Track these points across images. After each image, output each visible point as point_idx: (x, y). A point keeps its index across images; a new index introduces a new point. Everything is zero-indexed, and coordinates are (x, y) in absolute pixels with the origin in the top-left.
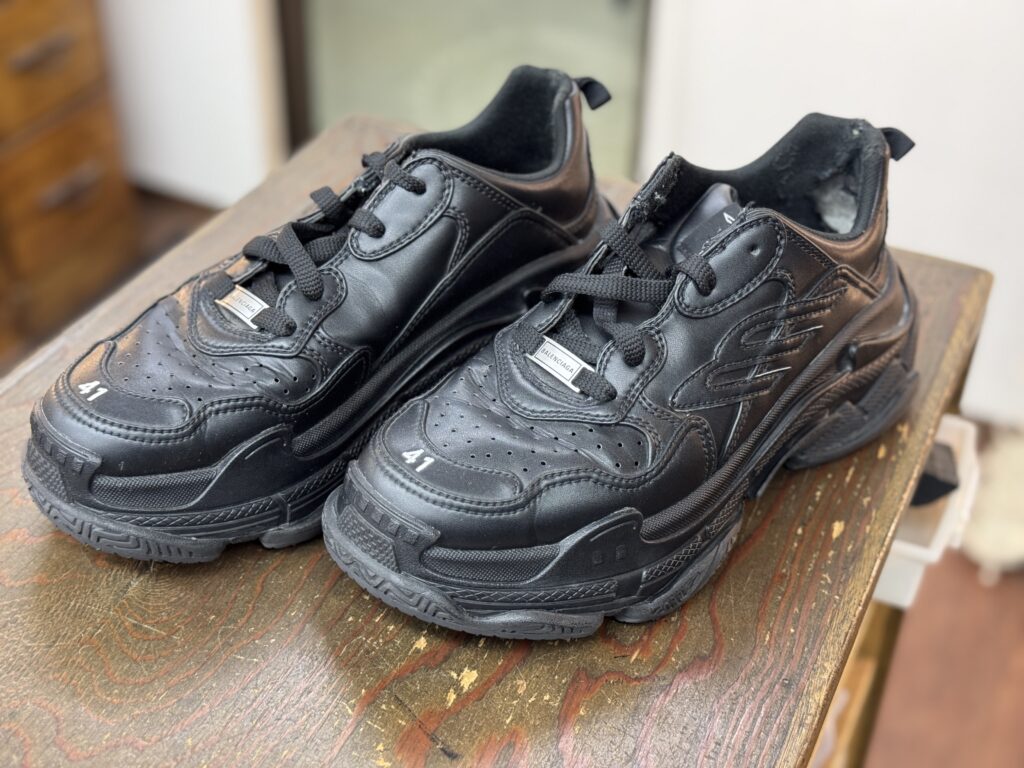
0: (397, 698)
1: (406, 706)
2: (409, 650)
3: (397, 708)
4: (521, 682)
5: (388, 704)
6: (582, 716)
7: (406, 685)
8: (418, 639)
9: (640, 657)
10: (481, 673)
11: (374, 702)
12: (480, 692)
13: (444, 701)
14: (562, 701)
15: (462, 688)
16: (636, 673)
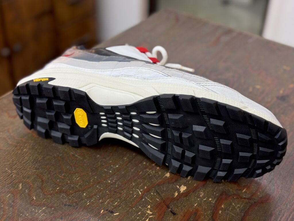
0: (157, 191)
1: (160, 195)
2: (163, 176)
3: (156, 194)
4: (202, 193)
5: (154, 193)
6: (222, 208)
7: (161, 187)
8: (167, 173)
9: (246, 191)
10: (188, 188)
11: (149, 191)
12: (186, 194)
13: (174, 195)
14: (216, 201)
15: (180, 191)
16: (244, 196)
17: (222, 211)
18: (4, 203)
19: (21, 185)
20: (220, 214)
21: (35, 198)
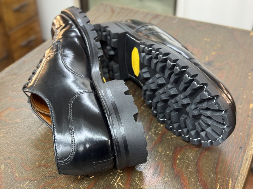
4: (160, 148)
6: (179, 158)
14: (173, 154)
17: (179, 160)
19: (3, 165)
20: (178, 163)
21: (18, 175)
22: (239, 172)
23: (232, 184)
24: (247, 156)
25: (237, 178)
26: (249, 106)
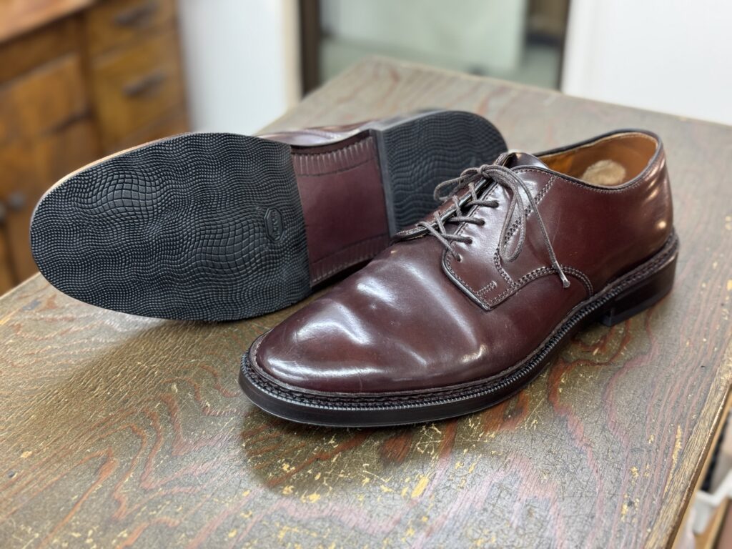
6: (563, 383)
9: (599, 352)
14: (549, 374)
16: (598, 361)
17: (563, 388)
18: (152, 419)
19: (175, 386)
20: (560, 394)
21: (209, 405)
22: (700, 414)
23: (682, 434)
24: (718, 382)
25: (695, 423)
26: (726, 285)
